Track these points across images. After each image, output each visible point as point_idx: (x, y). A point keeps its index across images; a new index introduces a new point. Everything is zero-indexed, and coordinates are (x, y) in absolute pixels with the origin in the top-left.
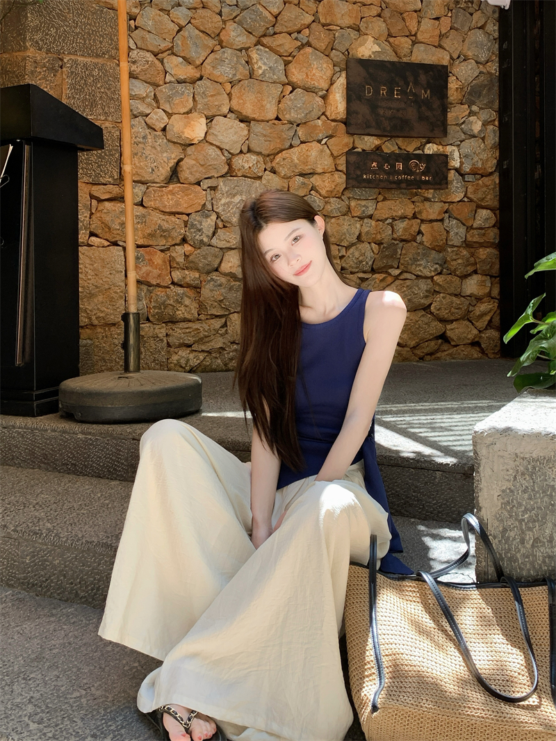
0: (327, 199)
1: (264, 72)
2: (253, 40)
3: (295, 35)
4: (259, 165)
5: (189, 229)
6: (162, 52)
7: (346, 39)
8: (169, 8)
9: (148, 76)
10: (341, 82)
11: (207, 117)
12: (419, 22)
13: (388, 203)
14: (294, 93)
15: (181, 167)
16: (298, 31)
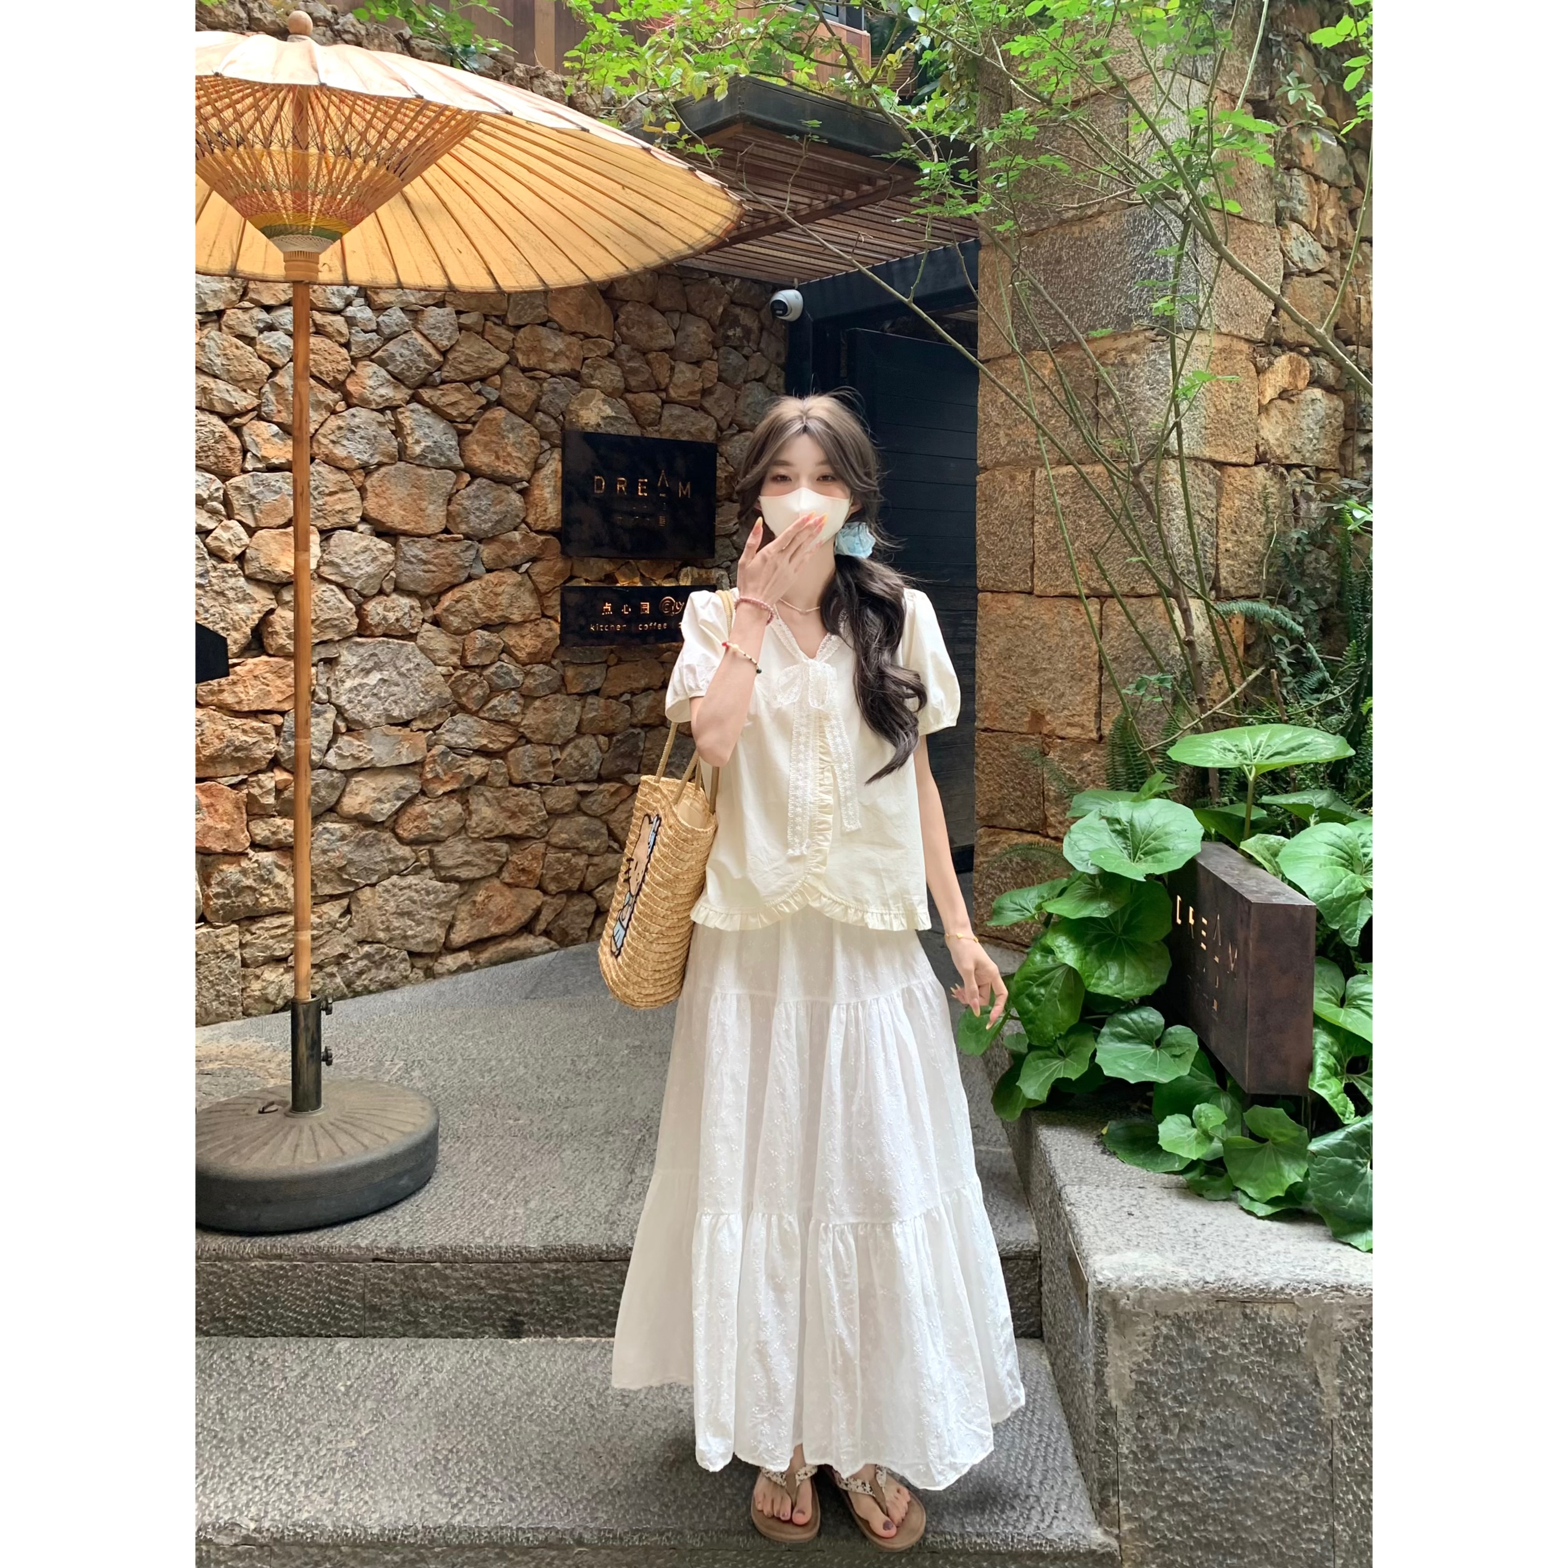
0: (528, 668)
1: (424, 450)
2: (405, 392)
3: (477, 386)
4: (413, 614)
5: (285, 741)
6: (240, 414)
7: (561, 395)
8: (254, 333)
9: (212, 459)
10: (552, 468)
11: (321, 532)
12: (672, 369)
13: (625, 667)
14: (474, 487)
15: (271, 624)
16: (483, 380)
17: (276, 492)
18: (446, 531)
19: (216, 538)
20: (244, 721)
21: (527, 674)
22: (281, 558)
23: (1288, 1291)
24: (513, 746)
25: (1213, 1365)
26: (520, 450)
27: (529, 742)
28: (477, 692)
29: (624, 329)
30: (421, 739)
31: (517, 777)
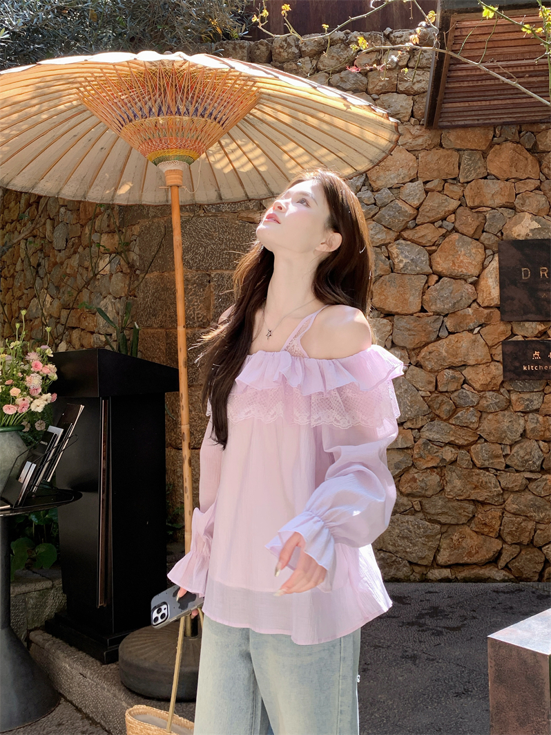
0: (481, 394)
1: (405, 265)
2: (393, 235)
3: (440, 222)
7: (498, 219)
10: (493, 267)
14: (440, 283)
16: (442, 219)
18: (423, 310)
21: (481, 397)
24: (475, 442)
26: (469, 258)
27: (486, 441)
28: (446, 407)
29: (546, 171)
30: (411, 434)
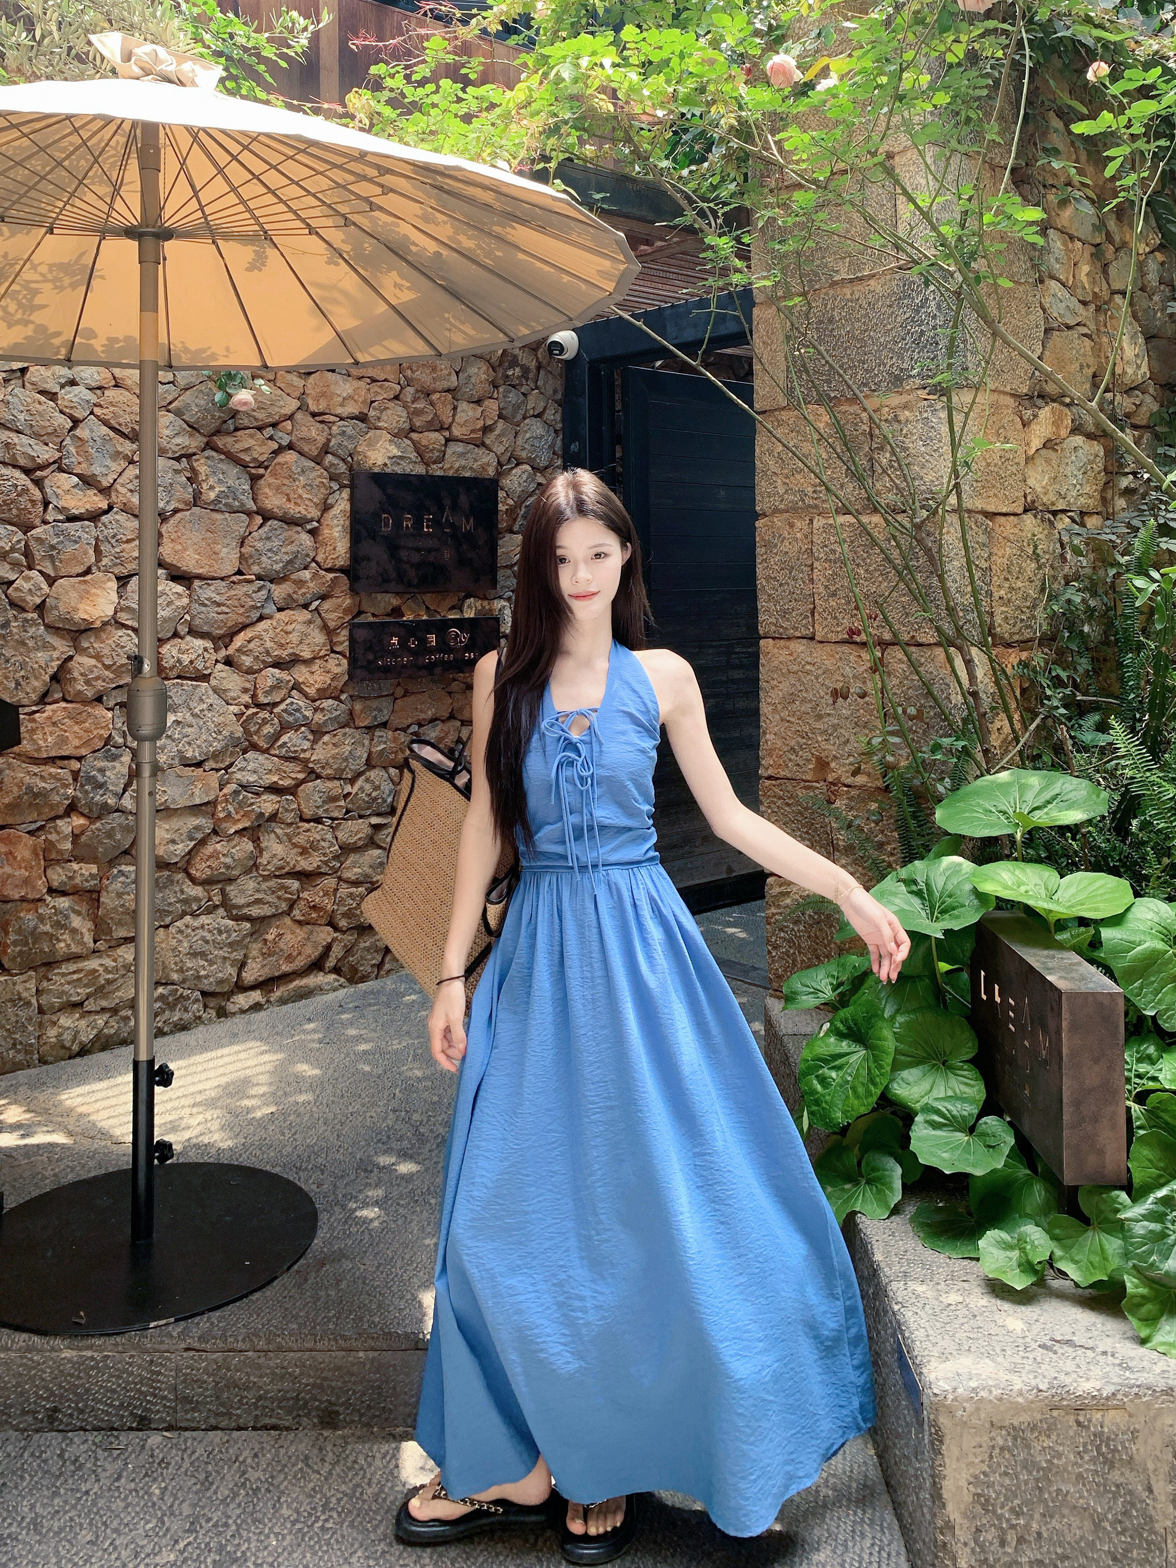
0: (317, 703)
1: (217, 496)
2: (200, 440)
3: (269, 431)
4: (207, 655)
5: (82, 786)
6: (42, 468)
7: (350, 437)
8: (56, 389)
9: (14, 512)
10: (342, 507)
11: (118, 579)
12: (455, 408)
13: (411, 699)
14: (266, 528)
15: (69, 672)
16: (274, 425)
17: (76, 542)
18: (239, 572)
19: (17, 589)
20: (43, 767)
21: (316, 710)
22: (80, 606)
23: (1119, 1397)
24: (303, 781)
25: (1048, 1473)
26: (309, 492)
27: (318, 777)
28: (268, 729)
29: (409, 372)
30: (214, 779)
31: (308, 813)
